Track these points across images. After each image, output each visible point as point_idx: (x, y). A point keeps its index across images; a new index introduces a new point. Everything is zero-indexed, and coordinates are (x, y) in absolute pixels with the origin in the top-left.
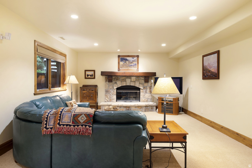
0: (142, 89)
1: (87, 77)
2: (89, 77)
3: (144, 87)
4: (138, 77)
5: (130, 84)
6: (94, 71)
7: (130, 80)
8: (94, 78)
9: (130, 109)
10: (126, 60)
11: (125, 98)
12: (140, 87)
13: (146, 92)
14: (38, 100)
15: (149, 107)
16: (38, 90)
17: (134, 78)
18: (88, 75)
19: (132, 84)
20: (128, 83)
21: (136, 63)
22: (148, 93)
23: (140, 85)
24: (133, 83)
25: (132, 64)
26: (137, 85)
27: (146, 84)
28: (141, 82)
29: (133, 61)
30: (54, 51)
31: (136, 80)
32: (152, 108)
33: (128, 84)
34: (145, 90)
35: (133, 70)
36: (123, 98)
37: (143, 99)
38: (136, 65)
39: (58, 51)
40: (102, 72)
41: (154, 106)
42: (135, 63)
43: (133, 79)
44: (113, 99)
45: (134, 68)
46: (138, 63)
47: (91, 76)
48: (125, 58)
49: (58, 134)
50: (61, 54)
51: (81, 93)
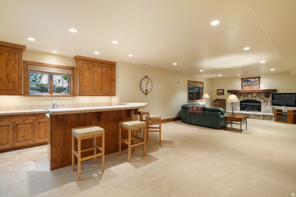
0: (263, 103)
1: (218, 94)
2: (220, 94)
3: (265, 101)
4: (259, 93)
5: (251, 98)
6: (223, 90)
7: (251, 95)
8: (224, 95)
9: (249, 116)
10: (249, 81)
11: (248, 109)
12: (260, 101)
13: (267, 105)
14: (189, 104)
15: (267, 117)
16: (189, 101)
17: (256, 94)
18: (219, 93)
19: (253, 99)
20: (250, 97)
21: (258, 82)
22: (269, 106)
23: (261, 99)
24: (254, 97)
25: (254, 84)
26: (258, 99)
27: (267, 99)
28: (261, 97)
29: (255, 81)
30: (197, 82)
31: (257, 96)
32: (270, 118)
33: (250, 99)
34: (265, 104)
35: (255, 88)
36: (246, 109)
37: (264, 111)
38: (257, 84)
39: (198, 82)
40: (228, 91)
41: (273, 116)
42: (256, 82)
43: (254, 95)
44: (237, 109)
45: (256, 86)
46: (259, 83)
47: (221, 93)
48: (248, 79)
49: (192, 113)
50: (201, 83)
51: (214, 104)
